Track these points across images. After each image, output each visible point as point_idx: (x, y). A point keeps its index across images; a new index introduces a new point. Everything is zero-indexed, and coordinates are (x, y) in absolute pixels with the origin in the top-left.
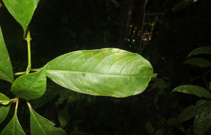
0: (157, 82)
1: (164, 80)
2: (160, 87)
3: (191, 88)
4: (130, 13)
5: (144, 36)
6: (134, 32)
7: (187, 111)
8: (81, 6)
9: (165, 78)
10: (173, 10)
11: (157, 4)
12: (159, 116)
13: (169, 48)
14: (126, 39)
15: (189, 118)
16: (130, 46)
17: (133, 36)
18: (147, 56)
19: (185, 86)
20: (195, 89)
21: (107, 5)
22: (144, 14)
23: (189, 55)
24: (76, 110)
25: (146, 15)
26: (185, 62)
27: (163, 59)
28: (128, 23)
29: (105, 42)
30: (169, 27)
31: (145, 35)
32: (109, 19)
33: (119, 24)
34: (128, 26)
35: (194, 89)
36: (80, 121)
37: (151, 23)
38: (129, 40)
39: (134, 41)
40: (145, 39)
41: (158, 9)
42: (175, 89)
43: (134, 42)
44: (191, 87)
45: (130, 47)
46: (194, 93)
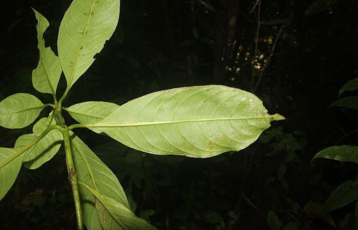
0: (282, 140)
1: (294, 136)
2: (288, 148)
3: (347, 151)
4: (232, 21)
5: (256, 61)
6: (238, 54)
7: (340, 190)
8: (146, 15)
9: (296, 132)
10: (307, 13)
11: (274, 4)
12: (288, 200)
13: (300, 81)
14: (226, 68)
15: (346, 204)
16: (233, 79)
17: (236, 62)
18: (264, 95)
19: (336, 148)
20: (355, 152)
21: (192, 10)
22: (258, 23)
23: (341, 92)
24: (144, 194)
25: (261, 24)
26: (333, 104)
27: (291, 98)
28: (230, 40)
29: (190, 74)
30: (299, 44)
31: (256, 59)
32: (196, 34)
33: (212, 42)
34: (229, 45)
35: (353, 152)
36: (152, 213)
37: (267, 39)
38: (230, 69)
39: (238, 69)
40: (257, 65)
41: (278, 13)
42: (318, 154)
43: (239, 71)
44: (347, 148)
45: (232, 81)
46: (354, 160)
